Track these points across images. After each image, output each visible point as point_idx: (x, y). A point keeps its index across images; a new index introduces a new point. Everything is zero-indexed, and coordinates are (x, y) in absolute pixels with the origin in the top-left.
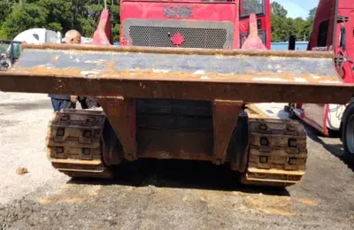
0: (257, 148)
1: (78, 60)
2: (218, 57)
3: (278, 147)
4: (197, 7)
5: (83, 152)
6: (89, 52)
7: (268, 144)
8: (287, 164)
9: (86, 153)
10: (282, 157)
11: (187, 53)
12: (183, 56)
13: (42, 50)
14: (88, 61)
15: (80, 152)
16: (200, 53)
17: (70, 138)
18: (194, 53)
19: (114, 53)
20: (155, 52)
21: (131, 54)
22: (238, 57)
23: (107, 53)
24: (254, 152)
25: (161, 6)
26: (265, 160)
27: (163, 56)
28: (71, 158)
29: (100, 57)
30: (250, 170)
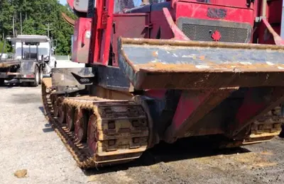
1: (175, 55)
4: (230, 10)
5: (133, 142)
6: (180, 47)
8: (272, 129)
9: (136, 142)
13: (139, 46)
14: (184, 56)
15: (131, 142)
17: (122, 130)
19: (199, 48)
21: (212, 49)
23: (194, 48)
25: (205, 8)
26: (261, 127)
28: (122, 148)
29: (191, 52)
30: (251, 136)
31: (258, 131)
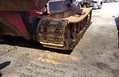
0: (41, 33)
3: (50, 33)
7: (46, 31)
8: (54, 41)
24: (40, 35)
30: (41, 43)
31: (44, 40)
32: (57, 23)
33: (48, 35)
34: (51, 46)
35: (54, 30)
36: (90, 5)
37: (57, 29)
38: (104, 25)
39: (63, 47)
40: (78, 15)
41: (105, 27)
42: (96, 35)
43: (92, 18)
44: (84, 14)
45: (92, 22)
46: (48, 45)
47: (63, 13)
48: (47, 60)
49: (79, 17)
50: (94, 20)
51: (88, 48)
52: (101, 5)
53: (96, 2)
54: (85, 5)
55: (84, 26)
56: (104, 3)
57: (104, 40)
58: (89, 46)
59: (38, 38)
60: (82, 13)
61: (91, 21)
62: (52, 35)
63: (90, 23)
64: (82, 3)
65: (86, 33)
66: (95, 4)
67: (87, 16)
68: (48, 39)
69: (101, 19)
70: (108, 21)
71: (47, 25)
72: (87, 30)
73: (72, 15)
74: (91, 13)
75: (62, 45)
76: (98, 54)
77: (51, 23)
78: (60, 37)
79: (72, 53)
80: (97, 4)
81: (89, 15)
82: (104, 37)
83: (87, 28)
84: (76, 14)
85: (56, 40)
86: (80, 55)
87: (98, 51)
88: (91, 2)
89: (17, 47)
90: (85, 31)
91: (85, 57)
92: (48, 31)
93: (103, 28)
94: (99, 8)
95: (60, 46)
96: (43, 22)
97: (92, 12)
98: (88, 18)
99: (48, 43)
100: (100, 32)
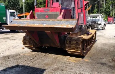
0: (68, 44)
1: (22, 22)
2: (51, 21)
3: (73, 44)
7: (71, 43)
8: (75, 49)
10: (74, 47)
11: (44, 20)
12: (43, 21)
15: (29, 43)
16: (47, 20)
17: (27, 40)
18: (46, 20)
20: (38, 20)
22: (55, 21)
24: (67, 45)
26: (70, 47)
27: (39, 21)
28: (27, 45)
29: (27, 22)
30: (67, 50)
31: (69, 48)
32: (77, 39)
33: (72, 45)
34: (72, 52)
35: (75, 42)
36: (94, 26)
37: (77, 42)
38: (106, 43)
39: (80, 52)
40: (87, 35)
41: (107, 44)
42: (100, 49)
43: (97, 37)
44: (91, 34)
45: (97, 41)
46: (71, 51)
47: (77, 33)
48: (70, 60)
49: (88, 36)
50: (98, 39)
51: (95, 56)
52: (104, 26)
53: (100, 24)
54: (90, 27)
55: (91, 43)
56: (108, 24)
57: (106, 52)
58: (96, 55)
59: (65, 47)
60: (90, 34)
61: (96, 39)
62: (74, 45)
63: (95, 41)
64: (88, 25)
65: (92, 47)
66: (99, 26)
67: (93, 36)
68: (71, 48)
69: (104, 38)
70: (110, 40)
71: (71, 39)
72: (94, 46)
73: (82, 35)
74: (95, 33)
75: (80, 51)
76: (101, 59)
77: (73, 39)
78: (79, 46)
79: (84, 58)
80: (100, 25)
81: (94, 35)
82: (106, 50)
83: (93, 44)
84: (85, 34)
85: (76, 48)
86: (90, 59)
87: (101, 58)
88: (95, 24)
89: (48, 54)
90: (92, 46)
91: (93, 60)
92: (72, 43)
93: (105, 44)
94: (103, 29)
95: (78, 52)
96: (68, 38)
97: (97, 33)
98: (94, 37)
99: (71, 50)
100: (103, 47)
